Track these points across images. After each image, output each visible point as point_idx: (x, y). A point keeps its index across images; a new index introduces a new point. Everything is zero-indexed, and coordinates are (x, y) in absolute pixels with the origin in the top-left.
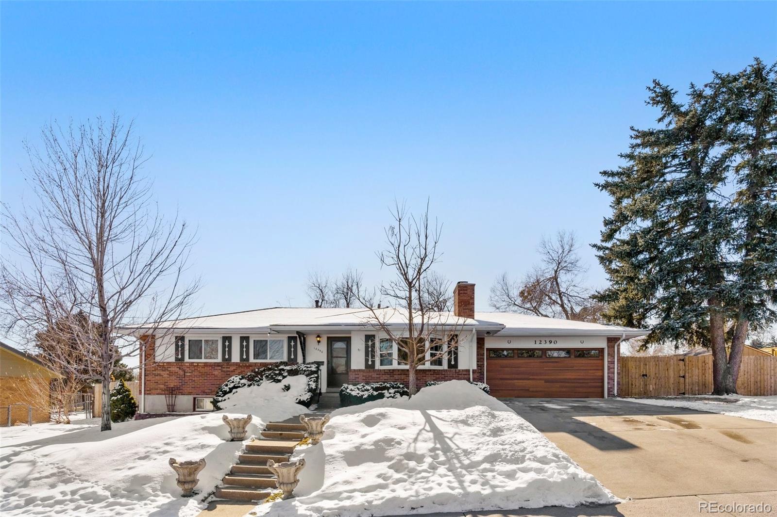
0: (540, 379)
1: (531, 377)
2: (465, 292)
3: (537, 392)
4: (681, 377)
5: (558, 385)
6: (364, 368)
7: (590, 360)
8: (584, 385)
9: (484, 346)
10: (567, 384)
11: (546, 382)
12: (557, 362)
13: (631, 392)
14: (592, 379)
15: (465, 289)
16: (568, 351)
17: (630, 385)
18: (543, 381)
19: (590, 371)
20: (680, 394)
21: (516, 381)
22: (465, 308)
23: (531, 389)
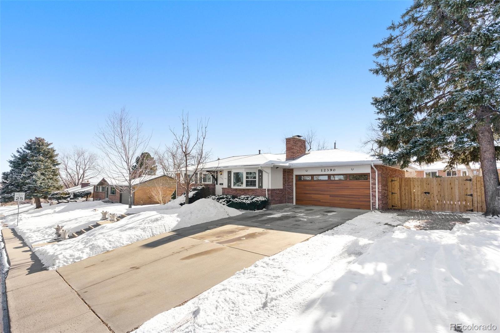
0: (327, 194)
1: (321, 193)
2: (290, 142)
3: (325, 202)
4: (468, 195)
5: (339, 198)
6: (227, 187)
7: (360, 181)
8: (357, 199)
9: (293, 173)
10: (344, 198)
11: (330, 196)
12: (338, 183)
13: (414, 206)
14: (361, 196)
15: (289, 140)
16: (346, 176)
17: (413, 200)
18: (329, 196)
19: (361, 190)
20: (467, 210)
21: (313, 195)
22: (289, 151)
23: (321, 201)
